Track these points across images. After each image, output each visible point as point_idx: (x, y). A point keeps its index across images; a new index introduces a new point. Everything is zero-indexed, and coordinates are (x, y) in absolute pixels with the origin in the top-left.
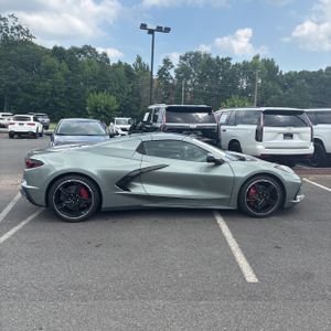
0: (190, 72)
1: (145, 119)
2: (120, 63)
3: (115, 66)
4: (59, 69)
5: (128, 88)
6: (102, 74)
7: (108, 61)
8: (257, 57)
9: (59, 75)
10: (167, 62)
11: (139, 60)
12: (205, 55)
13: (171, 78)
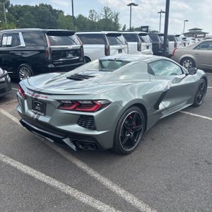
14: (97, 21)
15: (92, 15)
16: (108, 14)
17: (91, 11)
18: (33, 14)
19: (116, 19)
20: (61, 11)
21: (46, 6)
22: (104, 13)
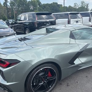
0: (15, 4)
13: (8, 6)
14: (77, 8)
15: (75, 5)
16: (83, 4)
17: (75, 4)
18: (49, 7)
19: (87, 6)
20: (61, 5)
21: (55, 3)
22: (81, 4)
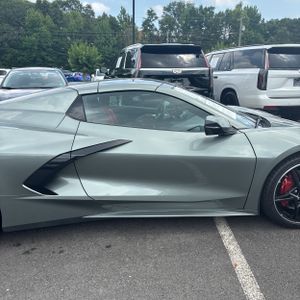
0: (174, 23)
1: (118, 66)
2: (105, 15)
3: (100, 19)
4: (44, 22)
5: (114, 40)
6: (87, 27)
7: (93, 13)
8: (240, 5)
9: (44, 28)
10: (151, 13)
11: (123, 12)
12: (188, 5)
13: (156, 30)
